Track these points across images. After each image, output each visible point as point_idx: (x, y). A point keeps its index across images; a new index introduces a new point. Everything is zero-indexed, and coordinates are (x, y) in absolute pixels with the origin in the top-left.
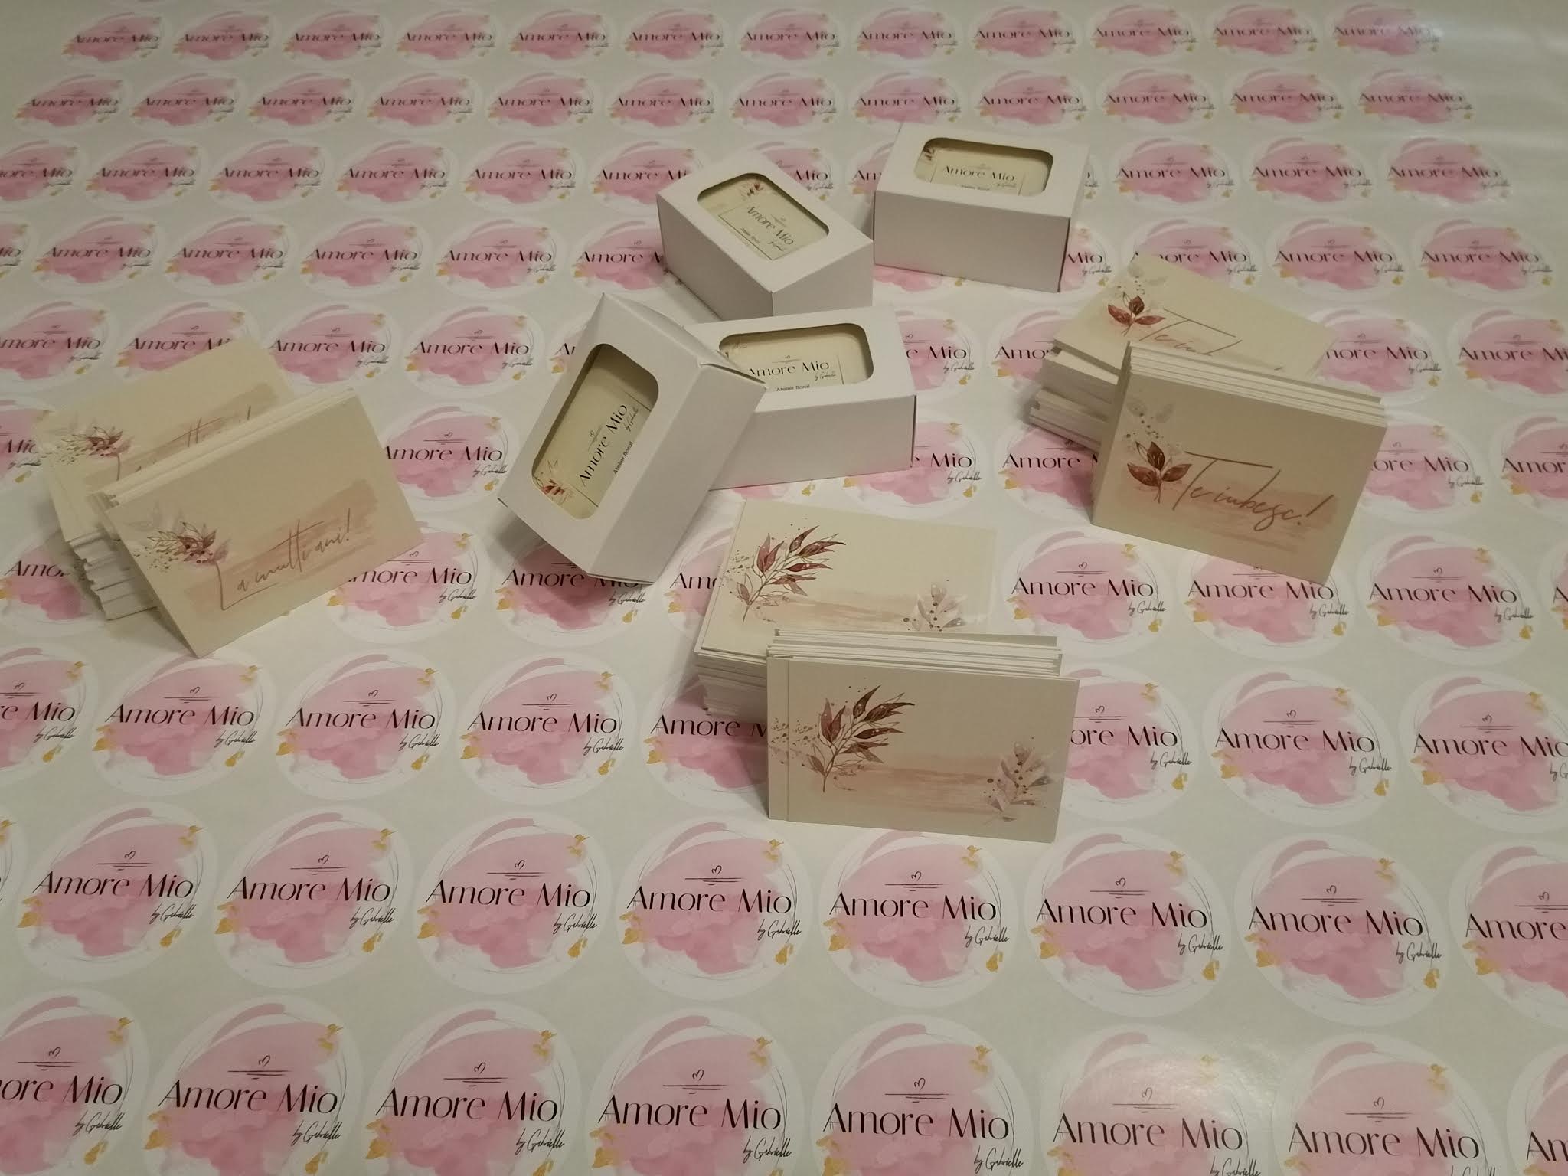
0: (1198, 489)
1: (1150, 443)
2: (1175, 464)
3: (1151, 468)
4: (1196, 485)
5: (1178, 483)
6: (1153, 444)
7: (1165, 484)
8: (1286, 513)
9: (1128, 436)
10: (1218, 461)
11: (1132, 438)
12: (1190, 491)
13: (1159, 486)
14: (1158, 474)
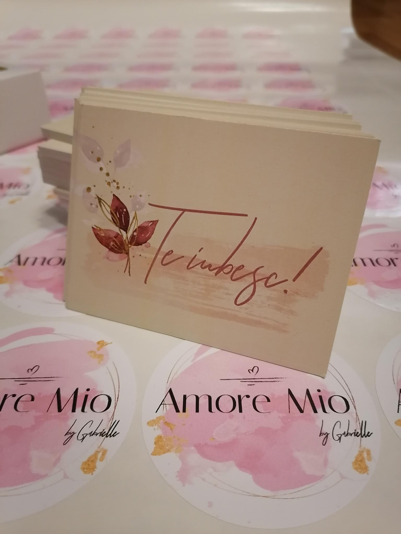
0: (168, 254)
1: (112, 197)
2: (140, 222)
3: (116, 229)
4: (165, 249)
5: (147, 247)
6: (116, 198)
7: (134, 250)
8: (268, 278)
9: (89, 189)
10: (185, 212)
11: (93, 193)
12: (160, 257)
13: (127, 253)
14: (125, 237)
